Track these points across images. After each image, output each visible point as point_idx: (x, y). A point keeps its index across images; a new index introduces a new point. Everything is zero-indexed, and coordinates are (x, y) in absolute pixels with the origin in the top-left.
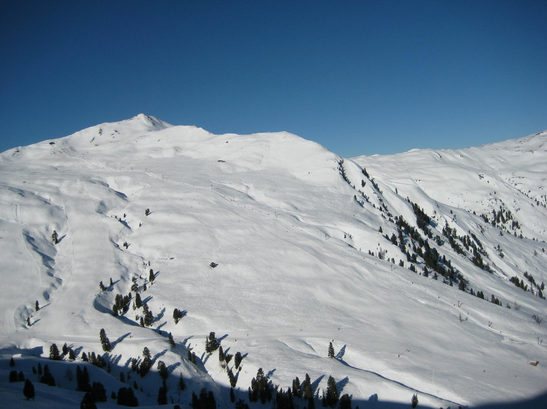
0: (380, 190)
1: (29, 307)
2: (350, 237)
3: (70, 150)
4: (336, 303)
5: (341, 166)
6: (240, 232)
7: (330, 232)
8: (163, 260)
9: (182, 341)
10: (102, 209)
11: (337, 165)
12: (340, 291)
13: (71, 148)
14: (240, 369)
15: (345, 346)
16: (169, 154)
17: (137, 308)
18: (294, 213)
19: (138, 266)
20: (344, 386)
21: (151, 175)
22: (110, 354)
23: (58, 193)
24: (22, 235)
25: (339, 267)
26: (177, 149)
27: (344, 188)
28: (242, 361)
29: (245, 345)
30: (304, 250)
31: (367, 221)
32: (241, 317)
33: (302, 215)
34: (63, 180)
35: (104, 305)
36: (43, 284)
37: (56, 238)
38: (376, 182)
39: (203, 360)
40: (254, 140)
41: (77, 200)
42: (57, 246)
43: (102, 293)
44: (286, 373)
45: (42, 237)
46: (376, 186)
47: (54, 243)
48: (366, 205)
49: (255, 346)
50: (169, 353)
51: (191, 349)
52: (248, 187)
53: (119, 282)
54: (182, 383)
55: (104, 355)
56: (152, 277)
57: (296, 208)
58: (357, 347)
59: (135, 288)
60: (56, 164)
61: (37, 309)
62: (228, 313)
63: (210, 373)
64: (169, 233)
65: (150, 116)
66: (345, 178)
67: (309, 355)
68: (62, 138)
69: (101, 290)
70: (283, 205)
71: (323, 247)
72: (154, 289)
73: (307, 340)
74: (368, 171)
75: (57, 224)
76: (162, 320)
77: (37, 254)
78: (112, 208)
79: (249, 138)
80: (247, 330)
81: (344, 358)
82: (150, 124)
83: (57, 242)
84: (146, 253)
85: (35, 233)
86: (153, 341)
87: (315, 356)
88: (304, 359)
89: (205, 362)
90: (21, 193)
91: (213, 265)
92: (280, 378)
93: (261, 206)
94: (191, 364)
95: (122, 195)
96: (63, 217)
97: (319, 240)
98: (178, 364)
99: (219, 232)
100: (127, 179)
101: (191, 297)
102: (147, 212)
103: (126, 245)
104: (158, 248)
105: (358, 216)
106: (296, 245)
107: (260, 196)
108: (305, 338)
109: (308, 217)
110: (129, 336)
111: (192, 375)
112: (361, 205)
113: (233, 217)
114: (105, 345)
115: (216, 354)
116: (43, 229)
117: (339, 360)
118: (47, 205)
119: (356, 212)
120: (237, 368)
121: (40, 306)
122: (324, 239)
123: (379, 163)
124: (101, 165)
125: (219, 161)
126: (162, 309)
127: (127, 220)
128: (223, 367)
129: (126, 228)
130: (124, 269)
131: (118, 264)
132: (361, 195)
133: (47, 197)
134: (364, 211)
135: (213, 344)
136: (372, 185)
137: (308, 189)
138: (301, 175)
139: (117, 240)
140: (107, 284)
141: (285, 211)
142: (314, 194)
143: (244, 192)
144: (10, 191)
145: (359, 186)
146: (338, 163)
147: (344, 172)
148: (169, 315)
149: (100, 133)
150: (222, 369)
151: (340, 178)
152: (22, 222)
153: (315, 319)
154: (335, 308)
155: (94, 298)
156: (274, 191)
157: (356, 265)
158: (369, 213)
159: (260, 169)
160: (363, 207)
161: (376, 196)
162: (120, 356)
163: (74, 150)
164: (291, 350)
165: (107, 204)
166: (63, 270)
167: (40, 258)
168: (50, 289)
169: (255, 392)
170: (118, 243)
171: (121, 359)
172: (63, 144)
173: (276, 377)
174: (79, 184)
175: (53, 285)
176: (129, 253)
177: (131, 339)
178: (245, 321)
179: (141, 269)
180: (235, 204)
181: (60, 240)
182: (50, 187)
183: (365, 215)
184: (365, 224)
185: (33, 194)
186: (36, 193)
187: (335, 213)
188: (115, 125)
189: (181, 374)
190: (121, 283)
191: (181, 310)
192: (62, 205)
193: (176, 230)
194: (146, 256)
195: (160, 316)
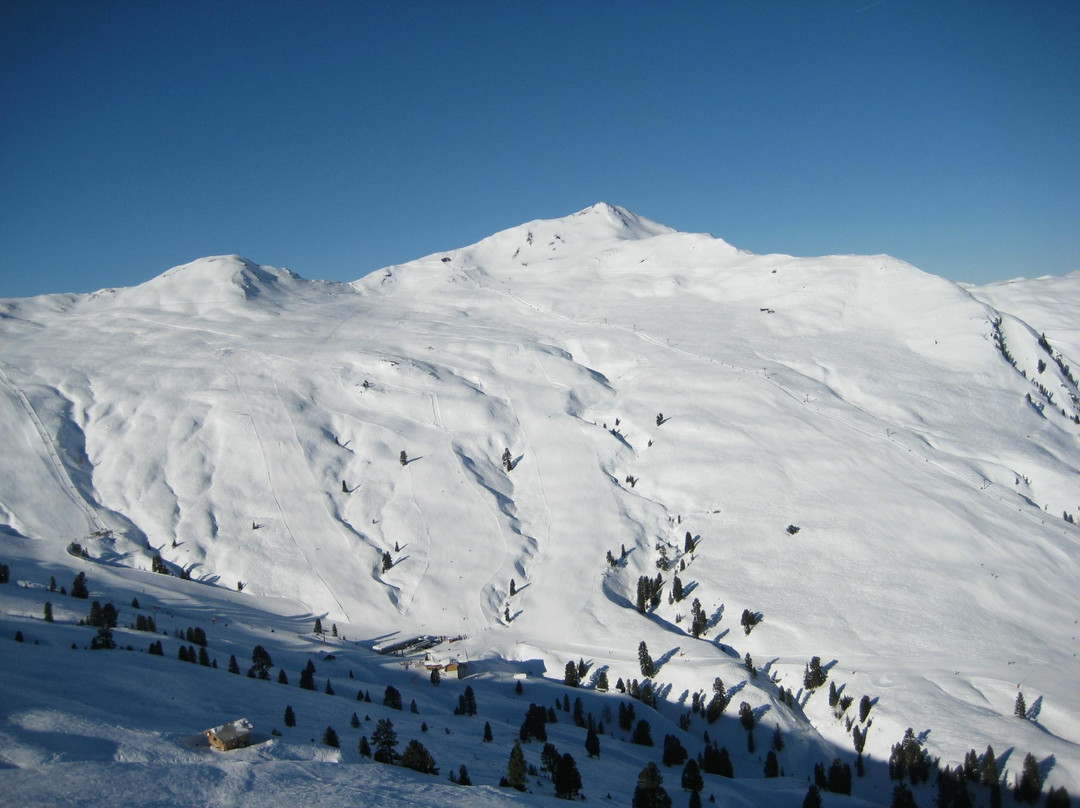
0: (1074, 379)
1: (498, 588)
2: (1026, 481)
3: (479, 273)
4: (1016, 615)
5: (998, 329)
6: (828, 465)
7: (990, 473)
8: (703, 514)
9: (763, 666)
10: (575, 407)
11: (990, 328)
12: (1020, 593)
13: (480, 269)
14: (869, 724)
15: (1041, 699)
16: (664, 290)
17: (675, 602)
18: (920, 430)
19: (659, 521)
20: (1049, 769)
21: (644, 336)
22: (653, 681)
23: (491, 373)
24: (455, 454)
25: (1013, 545)
26: (679, 280)
27: (1005, 377)
28: (871, 710)
29: (869, 681)
30: (948, 508)
31: (1055, 448)
32: (854, 629)
33: (935, 434)
34: (494, 344)
35: (618, 592)
36: (510, 548)
37: (509, 462)
38: (1065, 363)
39: (800, 701)
40: (826, 269)
41: (527, 386)
42: (511, 475)
43: (611, 571)
44: (948, 739)
45: (484, 458)
46: (1065, 371)
47: (505, 469)
48: (1047, 411)
49: (887, 685)
50: (749, 688)
51: (778, 681)
52: (825, 370)
53: (634, 552)
54: (778, 738)
55: (644, 682)
56: (690, 544)
57: (921, 419)
58: (1061, 701)
59: (664, 564)
60: (463, 304)
61: (513, 592)
62: (832, 622)
63: (813, 723)
64: (705, 461)
65: (617, 207)
66: (1007, 357)
67: (979, 708)
68: (461, 249)
69: (609, 564)
70: (896, 412)
71: (981, 503)
72: (698, 568)
73: (973, 680)
74: (1050, 341)
75: (504, 433)
76: (721, 626)
77: (487, 491)
78: (591, 403)
79: (816, 266)
80: (868, 655)
81: (1040, 718)
82: (619, 224)
83: (510, 467)
84: (668, 497)
85: (473, 450)
86: (722, 666)
87: (991, 711)
88: (974, 716)
89: (803, 704)
90: (433, 371)
91: (793, 530)
92: (940, 746)
93: (857, 411)
94: (784, 708)
95: (599, 377)
96: (512, 421)
97: (972, 489)
98: (767, 707)
99: (792, 465)
100: (604, 345)
101: (763, 588)
102: (660, 420)
103: (630, 480)
104: (689, 490)
105: (1036, 438)
106: (932, 498)
107: (851, 390)
108: (969, 678)
109: (946, 440)
110: (678, 653)
111: (791, 726)
112: (1039, 410)
113: (810, 434)
114: (646, 667)
115: (822, 693)
116: (484, 445)
117: (1032, 722)
118: (481, 396)
119: (1033, 427)
120: (863, 720)
121: (516, 588)
122: (978, 484)
123: (1054, 294)
124: (545, 308)
125: (763, 310)
126: (719, 606)
127: (622, 429)
128: (838, 716)
129: (625, 447)
130: (637, 528)
131: (624, 518)
132: (1038, 390)
133: (475, 379)
134: (1046, 425)
135: (816, 675)
136: (1058, 369)
137: (938, 378)
138: (921, 346)
139: (614, 470)
140: (617, 556)
141: (902, 425)
142: (950, 389)
143: (820, 380)
144: (416, 369)
145: (1033, 372)
146: (992, 326)
147: (1004, 342)
148: (732, 618)
149: (529, 239)
150: (837, 720)
151: (997, 353)
152: (446, 428)
153: (981, 642)
154: (1013, 625)
155: (600, 579)
156: (876, 380)
157: (1044, 542)
158: (1056, 431)
159: (840, 329)
160: (1042, 415)
161: (1066, 391)
162: (670, 686)
163: (487, 275)
164: (948, 697)
165: (580, 396)
166: (533, 521)
167: (493, 499)
168: (523, 557)
169: (901, 764)
170: (615, 476)
171: (672, 690)
172: (465, 261)
173: (934, 745)
174: (525, 355)
175: (526, 550)
176: (637, 495)
177: (683, 658)
178: (864, 638)
179: (665, 528)
180: (810, 407)
181: (515, 464)
182: (474, 358)
183: (1048, 434)
184: (1051, 455)
185: (451, 373)
186: (456, 371)
187: (994, 431)
188: (555, 225)
189: (778, 725)
190: (637, 553)
191: (753, 610)
192: (504, 396)
193: (716, 457)
194: (669, 504)
195: (717, 618)
